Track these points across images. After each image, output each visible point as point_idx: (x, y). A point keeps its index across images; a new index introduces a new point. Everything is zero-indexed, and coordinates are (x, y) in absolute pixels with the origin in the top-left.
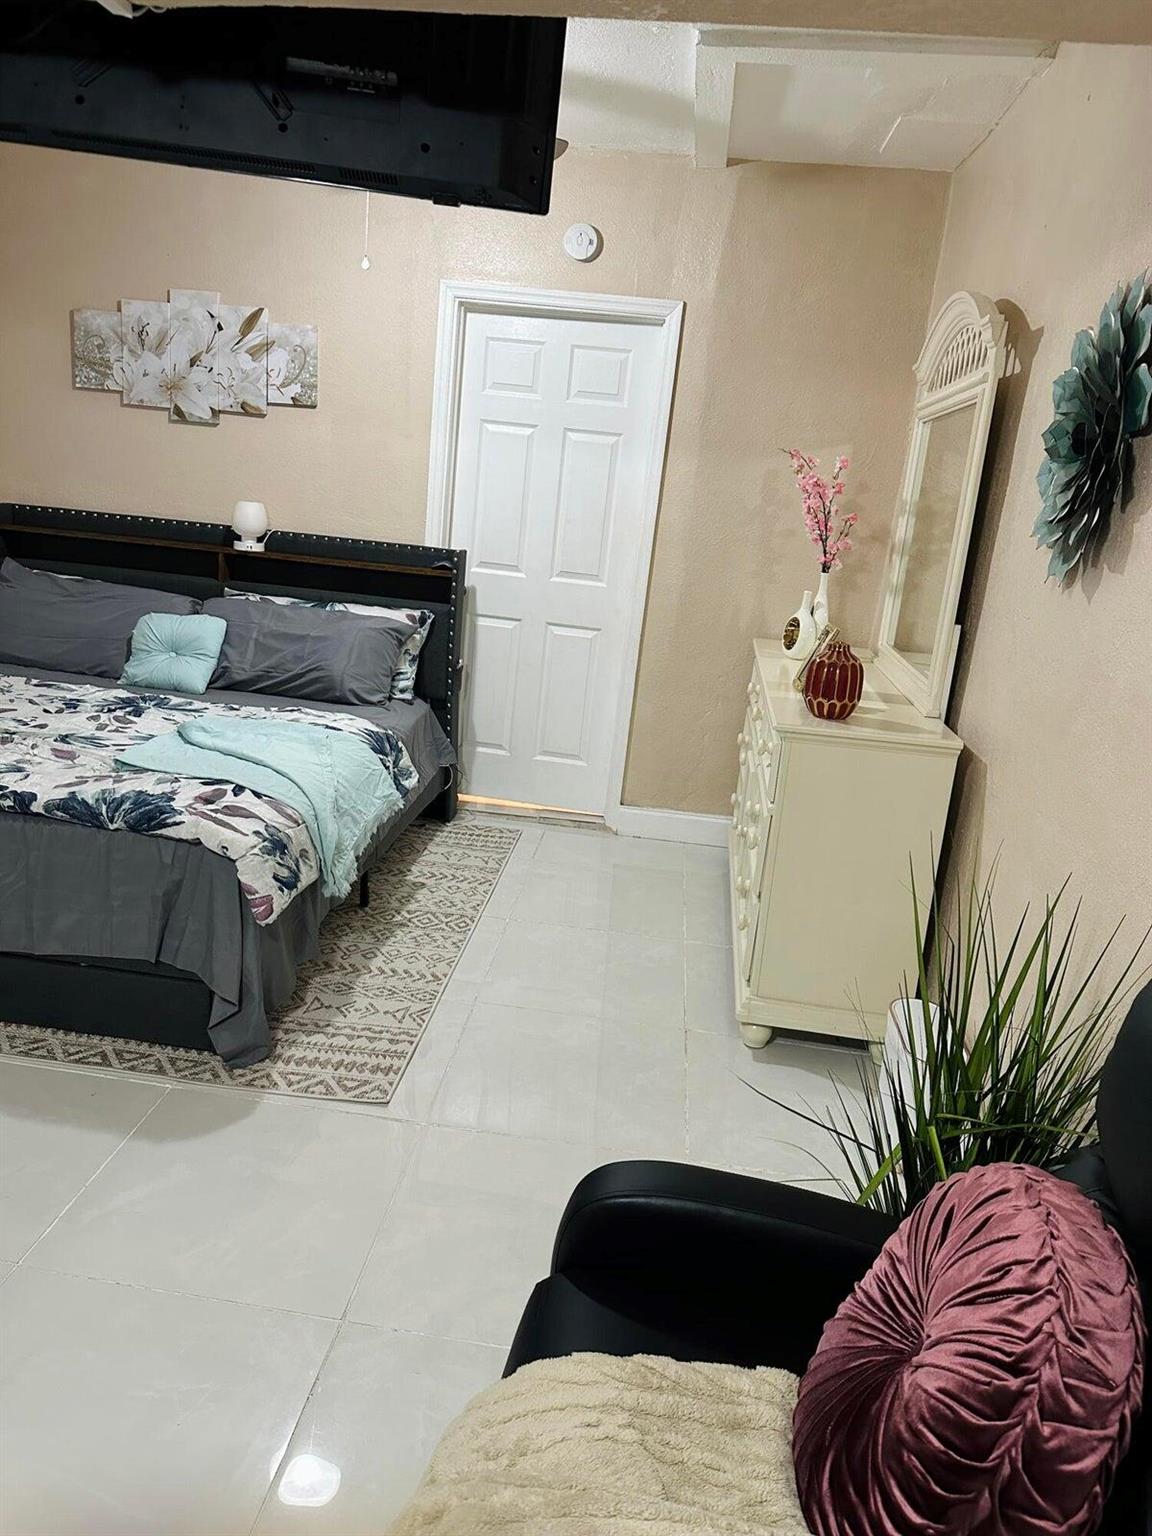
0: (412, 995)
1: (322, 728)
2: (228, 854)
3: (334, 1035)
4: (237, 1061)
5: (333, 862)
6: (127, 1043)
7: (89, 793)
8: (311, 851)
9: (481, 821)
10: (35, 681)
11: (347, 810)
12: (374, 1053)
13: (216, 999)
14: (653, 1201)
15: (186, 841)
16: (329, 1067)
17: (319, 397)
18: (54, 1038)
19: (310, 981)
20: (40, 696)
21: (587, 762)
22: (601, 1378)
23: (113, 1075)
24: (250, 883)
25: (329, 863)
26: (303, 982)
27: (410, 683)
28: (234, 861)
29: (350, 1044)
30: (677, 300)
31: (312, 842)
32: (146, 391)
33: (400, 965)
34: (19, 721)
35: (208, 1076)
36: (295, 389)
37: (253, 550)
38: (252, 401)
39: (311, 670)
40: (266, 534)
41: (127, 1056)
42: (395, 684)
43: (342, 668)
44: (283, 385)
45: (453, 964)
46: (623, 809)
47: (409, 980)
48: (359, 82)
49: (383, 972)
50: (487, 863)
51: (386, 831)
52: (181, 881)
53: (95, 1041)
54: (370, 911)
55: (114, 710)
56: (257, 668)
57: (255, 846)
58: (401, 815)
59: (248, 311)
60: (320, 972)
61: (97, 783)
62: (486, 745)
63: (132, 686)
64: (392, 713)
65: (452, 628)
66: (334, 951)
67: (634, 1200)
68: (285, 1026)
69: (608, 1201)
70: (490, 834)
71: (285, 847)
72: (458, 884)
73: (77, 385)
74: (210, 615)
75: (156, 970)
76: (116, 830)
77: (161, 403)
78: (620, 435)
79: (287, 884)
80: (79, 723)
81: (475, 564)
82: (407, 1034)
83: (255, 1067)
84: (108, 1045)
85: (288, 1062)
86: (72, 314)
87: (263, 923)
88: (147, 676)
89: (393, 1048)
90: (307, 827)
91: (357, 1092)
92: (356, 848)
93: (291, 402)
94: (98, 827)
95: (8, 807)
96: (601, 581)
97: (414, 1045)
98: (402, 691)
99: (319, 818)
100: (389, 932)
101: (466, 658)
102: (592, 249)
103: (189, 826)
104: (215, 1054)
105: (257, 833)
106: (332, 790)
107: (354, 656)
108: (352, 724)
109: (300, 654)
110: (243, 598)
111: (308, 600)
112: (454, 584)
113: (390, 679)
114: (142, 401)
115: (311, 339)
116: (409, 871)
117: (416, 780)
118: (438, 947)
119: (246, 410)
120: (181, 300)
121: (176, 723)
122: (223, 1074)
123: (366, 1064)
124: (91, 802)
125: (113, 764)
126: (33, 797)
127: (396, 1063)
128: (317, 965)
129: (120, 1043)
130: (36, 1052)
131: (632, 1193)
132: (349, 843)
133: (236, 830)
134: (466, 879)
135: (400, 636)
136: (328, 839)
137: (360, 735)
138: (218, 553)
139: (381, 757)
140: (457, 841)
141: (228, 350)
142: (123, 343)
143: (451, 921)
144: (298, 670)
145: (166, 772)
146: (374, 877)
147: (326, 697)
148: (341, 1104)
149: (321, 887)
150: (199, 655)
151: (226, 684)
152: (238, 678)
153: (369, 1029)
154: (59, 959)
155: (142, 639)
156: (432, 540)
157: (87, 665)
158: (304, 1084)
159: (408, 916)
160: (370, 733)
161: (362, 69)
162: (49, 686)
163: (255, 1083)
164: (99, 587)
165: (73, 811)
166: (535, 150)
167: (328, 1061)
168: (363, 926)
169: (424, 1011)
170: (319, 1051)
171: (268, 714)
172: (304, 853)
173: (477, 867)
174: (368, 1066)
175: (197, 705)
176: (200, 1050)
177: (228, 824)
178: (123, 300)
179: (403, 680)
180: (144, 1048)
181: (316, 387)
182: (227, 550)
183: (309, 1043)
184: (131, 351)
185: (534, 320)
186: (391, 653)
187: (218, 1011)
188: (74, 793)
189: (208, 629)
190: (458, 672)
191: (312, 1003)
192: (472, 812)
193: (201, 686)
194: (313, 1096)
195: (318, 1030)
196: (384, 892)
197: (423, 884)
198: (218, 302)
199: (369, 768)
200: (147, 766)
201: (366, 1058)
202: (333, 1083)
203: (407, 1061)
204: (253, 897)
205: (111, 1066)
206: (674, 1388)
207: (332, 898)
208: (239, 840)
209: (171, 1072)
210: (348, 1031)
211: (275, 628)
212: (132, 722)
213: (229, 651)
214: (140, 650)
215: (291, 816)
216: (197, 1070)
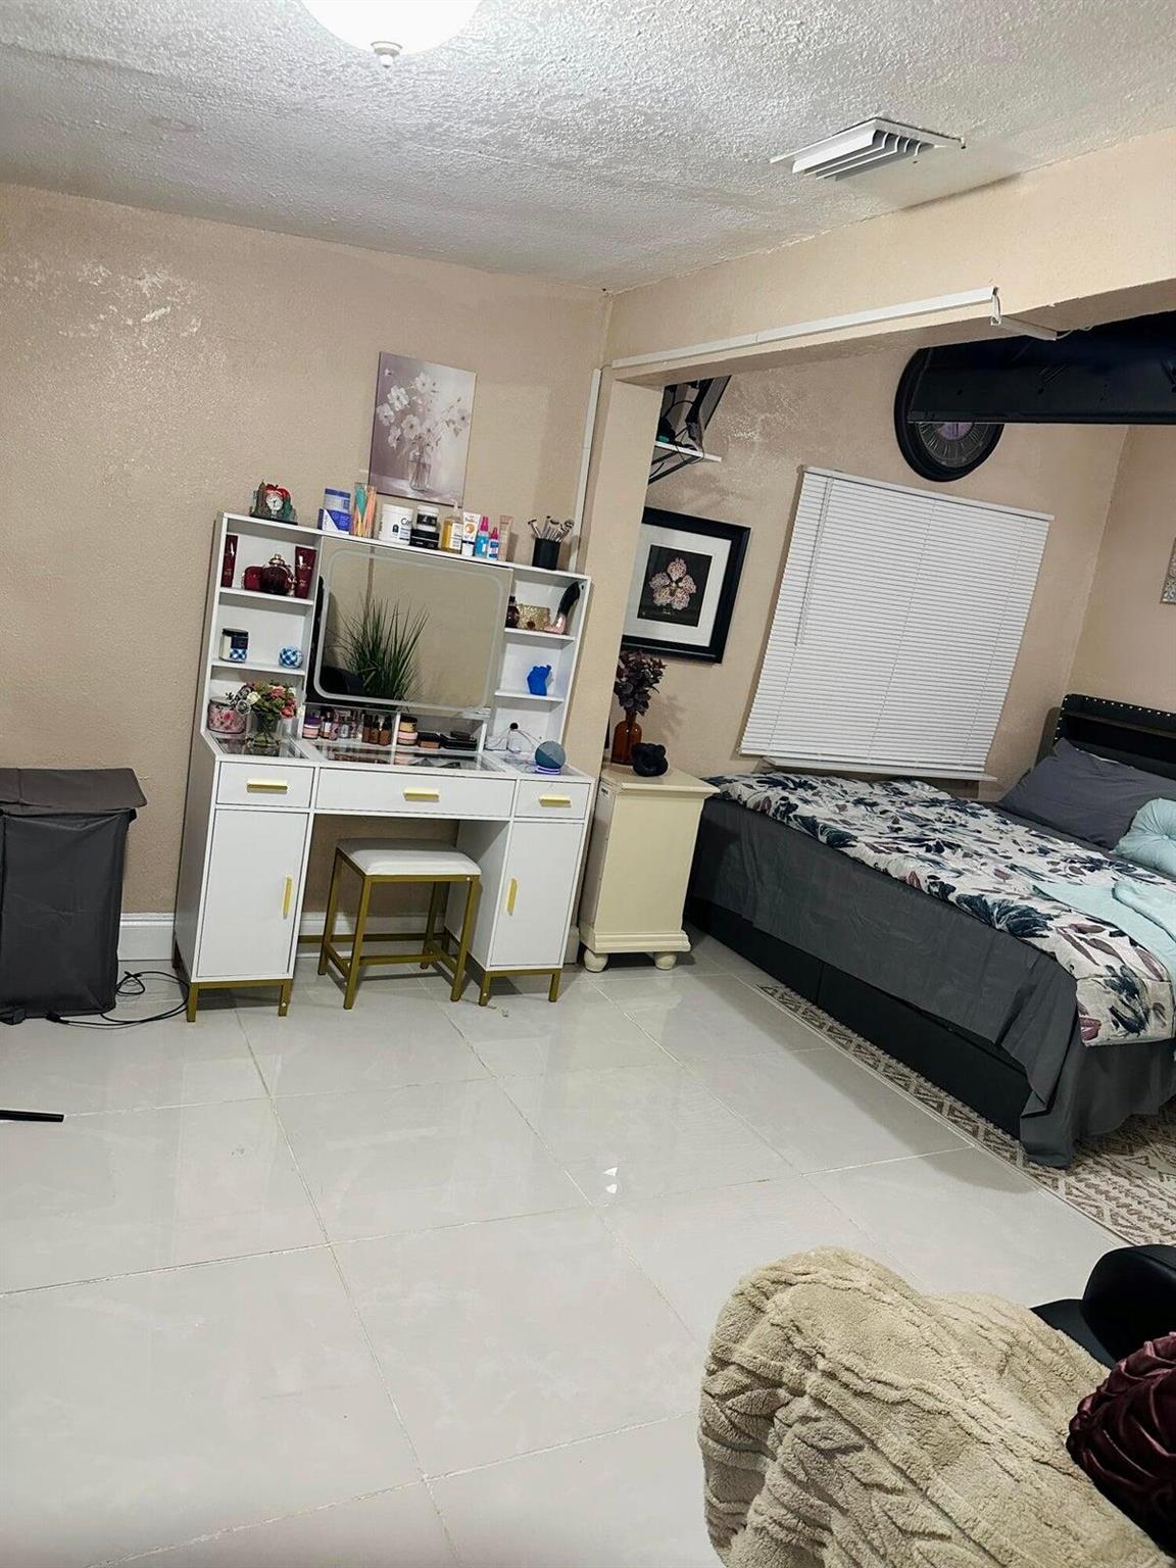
2: (1074, 972)
3: (1138, 1186)
4: (1036, 1157)
6: (964, 1107)
7: (990, 898)
8: (1169, 1009)
10: (1034, 832)
12: (1166, 1216)
13: (1032, 1094)
15: (1045, 952)
16: (1114, 1202)
18: (915, 1079)
19: (1151, 1144)
20: (1027, 841)
23: (941, 1120)
24: (1085, 1005)
28: (1076, 980)
29: (1147, 1200)
31: (1173, 1002)
34: (993, 850)
35: (1008, 1155)
41: (957, 1114)
52: (1035, 986)
53: (942, 1095)
55: (1076, 863)
57: (1102, 977)
60: (1166, 1143)
61: (1006, 895)
63: (1109, 852)
68: (1099, 1159)
71: (1137, 992)
73: (1165, 600)
75: (995, 1051)
76: (1001, 930)
79: (1126, 1024)
80: (1037, 863)
83: (1050, 1169)
84: (949, 1101)
85: (1080, 1181)
87: (1087, 1044)
88: (1133, 851)
90: (1171, 987)
91: (1125, 1230)
94: (989, 925)
95: (936, 893)
103: (1051, 941)
104: (1021, 1141)
105: (1109, 968)
121: (1120, 883)
122: (1020, 1161)
123: (1150, 1218)
124: (990, 903)
125: (1032, 890)
126: (954, 890)
129: (958, 1105)
130: (897, 1081)
133: (1091, 958)
145: (1065, 904)
148: (1103, 1227)
154: (937, 1019)
155: (1141, 818)
157: (1091, 833)
158: (1078, 1199)
162: (1042, 838)
163: (1041, 1178)
164: (1129, 771)
165: (976, 907)
167: (1116, 1199)
170: (1114, 1188)
172: (1159, 1008)
174: (1151, 1221)
176: (1014, 1136)
177: (1085, 951)
180: (974, 1115)
183: (1110, 1179)
187: (1032, 1106)
188: (980, 895)
191: (1139, 1158)
194: (1082, 1210)
195: (1127, 1176)
200: (1055, 898)
202: (1107, 1213)
204: (1083, 1016)
205: (941, 1112)
208: (1089, 969)
209: (982, 1138)
210: (1154, 1191)
212: (1083, 873)
214: (1137, 827)
215: (1156, 970)
216: (1000, 1147)
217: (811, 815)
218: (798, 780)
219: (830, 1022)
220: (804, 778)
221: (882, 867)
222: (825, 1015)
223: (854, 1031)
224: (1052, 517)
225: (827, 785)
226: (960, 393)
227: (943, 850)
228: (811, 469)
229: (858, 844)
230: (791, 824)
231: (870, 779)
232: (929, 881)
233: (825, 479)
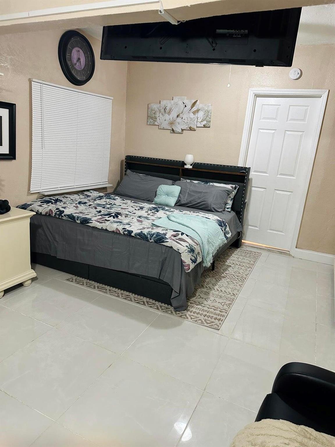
0: (227, 299)
1: (205, 218)
2: (179, 251)
3: (204, 307)
4: (178, 309)
5: (206, 257)
6: (150, 300)
7: (145, 231)
8: (200, 253)
9: (249, 249)
10: (133, 202)
11: (211, 242)
12: (215, 314)
13: (173, 291)
14: (309, 377)
15: (169, 247)
16: (202, 316)
17: (211, 124)
18: (132, 296)
19: (198, 290)
20: (134, 205)
21: (285, 234)
22: (290, 430)
23: (146, 308)
24: (184, 260)
25: (205, 257)
26: (196, 290)
27: (230, 206)
28: (181, 253)
29: (208, 310)
30: (327, 89)
31: (201, 250)
32: (165, 125)
33: (223, 289)
34: (129, 212)
35: (170, 312)
36: (205, 123)
37: (189, 168)
38: (192, 126)
39: (202, 202)
40: (193, 163)
41: (149, 303)
42: (226, 206)
43: (211, 201)
44: (201, 121)
45: (239, 291)
46: (297, 249)
47: (226, 294)
48: (236, 34)
49: (218, 290)
50: (250, 262)
51: (221, 249)
52: (166, 257)
53: (142, 298)
54: (215, 272)
55: (152, 210)
56: (188, 200)
57: (186, 250)
58: (226, 245)
59: (194, 101)
60: (200, 288)
61: (147, 229)
62: (251, 226)
63: (156, 204)
64: (224, 215)
65: (244, 190)
66: (204, 282)
67: (302, 375)
68: (191, 302)
69: (292, 374)
70: (252, 253)
71: (194, 251)
72: (241, 267)
73: (148, 124)
74: (177, 185)
75: (158, 281)
76: (151, 242)
77: (169, 128)
78: (304, 132)
79: (194, 261)
80: (143, 213)
81: (253, 171)
82: (225, 310)
83: (182, 312)
84: (145, 299)
85: (191, 312)
86: (148, 105)
87: (187, 272)
88: (160, 201)
89: (221, 313)
90: (200, 246)
91: (210, 324)
92: (213, 253)
93: (203, 126)
94: (147, 241)
95: (126, 234)
96: (294, 177)
97: (227, 314)
98: (228, 208)
99: (203, 244)
100: (220, 278)
101: (247, 200)
102: (298, 76)
103: (170, 243)
104: (172, 306)
105: (187, 246)
106: (207, 236)
107: (215, 198)
108: (213, 217)
109: (200, 197)
110: (186, 181)
111: (203, 182)
112: (246, 177)
113: (224, 205)
114: (164, 128)
115: (210, 108)
116: (226, 261)
117: (231, 235)
118: (235, 285)
119: (191, 129)
120: (176, 99)
121: (167, 214)
122: (174, 313)
123: (213, 317)
124: (146, 234)
125: (151, 225)
126: (132, 232)
127: (222, 318)
128: (199, 285)
129: (148, 299)
130: (127, 299)
131: (301, 373)
132: (211, 252)
133: (181, 245)
134: (244, 266)
135: (228, 192)
136: (206, 250)
137: (215, 220)
138: (180, 169)
139: (221, 227)
140: (241, 254)
141: (187, 113)
142: (160, 112)
143: (239, 278)
144: (199, 201)
145: (164, 228)
146: (216, 262)
147: (206, 209)
148: (205, 327)
149: (202, 263)
150: (173, 196)
151: (180, 205)
152: (183, 203)
153: (214, 307)
154: (136, 275)
155: (159, 192)
156: (240, 164)
157: (145, 198)
158: (195, 319)
159: (226, 275)
160: (218, 220)
161: (238, 30)
162: (136, 203)
163: (182, 316)
164: (150, 177)
165: (142, 236)
166: (289, 47)
167: (202, 314)
168: (213, 276)
169: (230, 304)
170: (200, 310)
171: (190, 213)
172: (198, 253)
173: (247, 263)
174: (214, 317)
175: (172, 210)
176: (168, 305)
177: (179, 243)
178: (161, 101)
179: (228, 205)
180: (154, 301)
181: (210, 121)
182: (182, 168)
183: (197, 308)
184: (162, 114)
185: (278, 98)
186: (225, 197)
187: (174, 295)
188: (142, 231)
189: (176, 189)
190: (245, 204)
191: (198, 296)
192: (246, 246)
193: (173, 205)
194: (198, 323)
195: (199, 304)
196: (219, 267)
197: (230, 266)
198: (186, 99)
199: (217, 230)
200: (160, 226)
201: (213, 315)
202: (203, 321)
203: (225, 318)
204: (185, 264)
205: (145, 305)
206: (315, 440)
207: (205, 267)
208: (182, 248)
209: (160, 309)
210: (208, 306)
211: (194, 189)
212: (156, 214)
213: (181, 195)
214: (158, 194)
215: (196, 242)
216: (167, 310)
217: (70, 214)
218: (54, 199)
219: (97, 284)
220: (57, 197)
221: (104, 228)
222: (93, 282)
223: (105, 285)
224: (112, 98)
225: (65, 198)
226: (126, 47)
227: (118, 217)
228: (34, 80)
229: (93, 222)
230: (63, 218)
231: (77, 193)
232: (123, 230)
233: (40, 84)
